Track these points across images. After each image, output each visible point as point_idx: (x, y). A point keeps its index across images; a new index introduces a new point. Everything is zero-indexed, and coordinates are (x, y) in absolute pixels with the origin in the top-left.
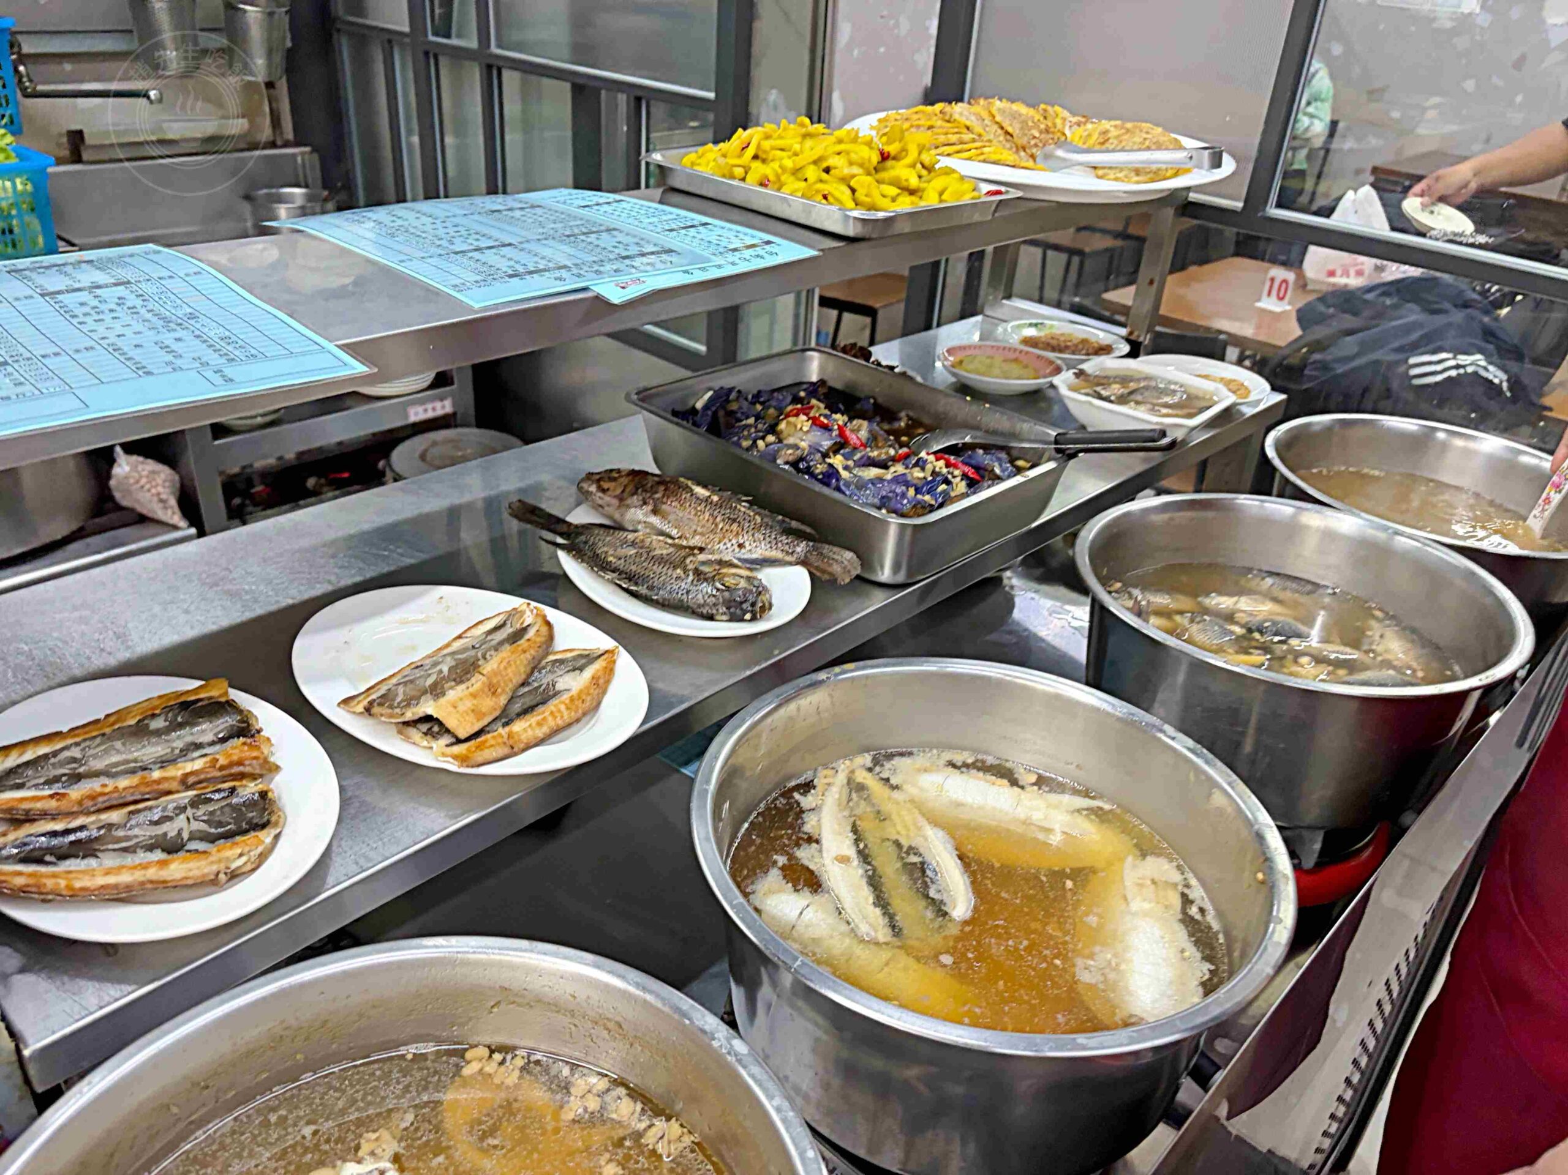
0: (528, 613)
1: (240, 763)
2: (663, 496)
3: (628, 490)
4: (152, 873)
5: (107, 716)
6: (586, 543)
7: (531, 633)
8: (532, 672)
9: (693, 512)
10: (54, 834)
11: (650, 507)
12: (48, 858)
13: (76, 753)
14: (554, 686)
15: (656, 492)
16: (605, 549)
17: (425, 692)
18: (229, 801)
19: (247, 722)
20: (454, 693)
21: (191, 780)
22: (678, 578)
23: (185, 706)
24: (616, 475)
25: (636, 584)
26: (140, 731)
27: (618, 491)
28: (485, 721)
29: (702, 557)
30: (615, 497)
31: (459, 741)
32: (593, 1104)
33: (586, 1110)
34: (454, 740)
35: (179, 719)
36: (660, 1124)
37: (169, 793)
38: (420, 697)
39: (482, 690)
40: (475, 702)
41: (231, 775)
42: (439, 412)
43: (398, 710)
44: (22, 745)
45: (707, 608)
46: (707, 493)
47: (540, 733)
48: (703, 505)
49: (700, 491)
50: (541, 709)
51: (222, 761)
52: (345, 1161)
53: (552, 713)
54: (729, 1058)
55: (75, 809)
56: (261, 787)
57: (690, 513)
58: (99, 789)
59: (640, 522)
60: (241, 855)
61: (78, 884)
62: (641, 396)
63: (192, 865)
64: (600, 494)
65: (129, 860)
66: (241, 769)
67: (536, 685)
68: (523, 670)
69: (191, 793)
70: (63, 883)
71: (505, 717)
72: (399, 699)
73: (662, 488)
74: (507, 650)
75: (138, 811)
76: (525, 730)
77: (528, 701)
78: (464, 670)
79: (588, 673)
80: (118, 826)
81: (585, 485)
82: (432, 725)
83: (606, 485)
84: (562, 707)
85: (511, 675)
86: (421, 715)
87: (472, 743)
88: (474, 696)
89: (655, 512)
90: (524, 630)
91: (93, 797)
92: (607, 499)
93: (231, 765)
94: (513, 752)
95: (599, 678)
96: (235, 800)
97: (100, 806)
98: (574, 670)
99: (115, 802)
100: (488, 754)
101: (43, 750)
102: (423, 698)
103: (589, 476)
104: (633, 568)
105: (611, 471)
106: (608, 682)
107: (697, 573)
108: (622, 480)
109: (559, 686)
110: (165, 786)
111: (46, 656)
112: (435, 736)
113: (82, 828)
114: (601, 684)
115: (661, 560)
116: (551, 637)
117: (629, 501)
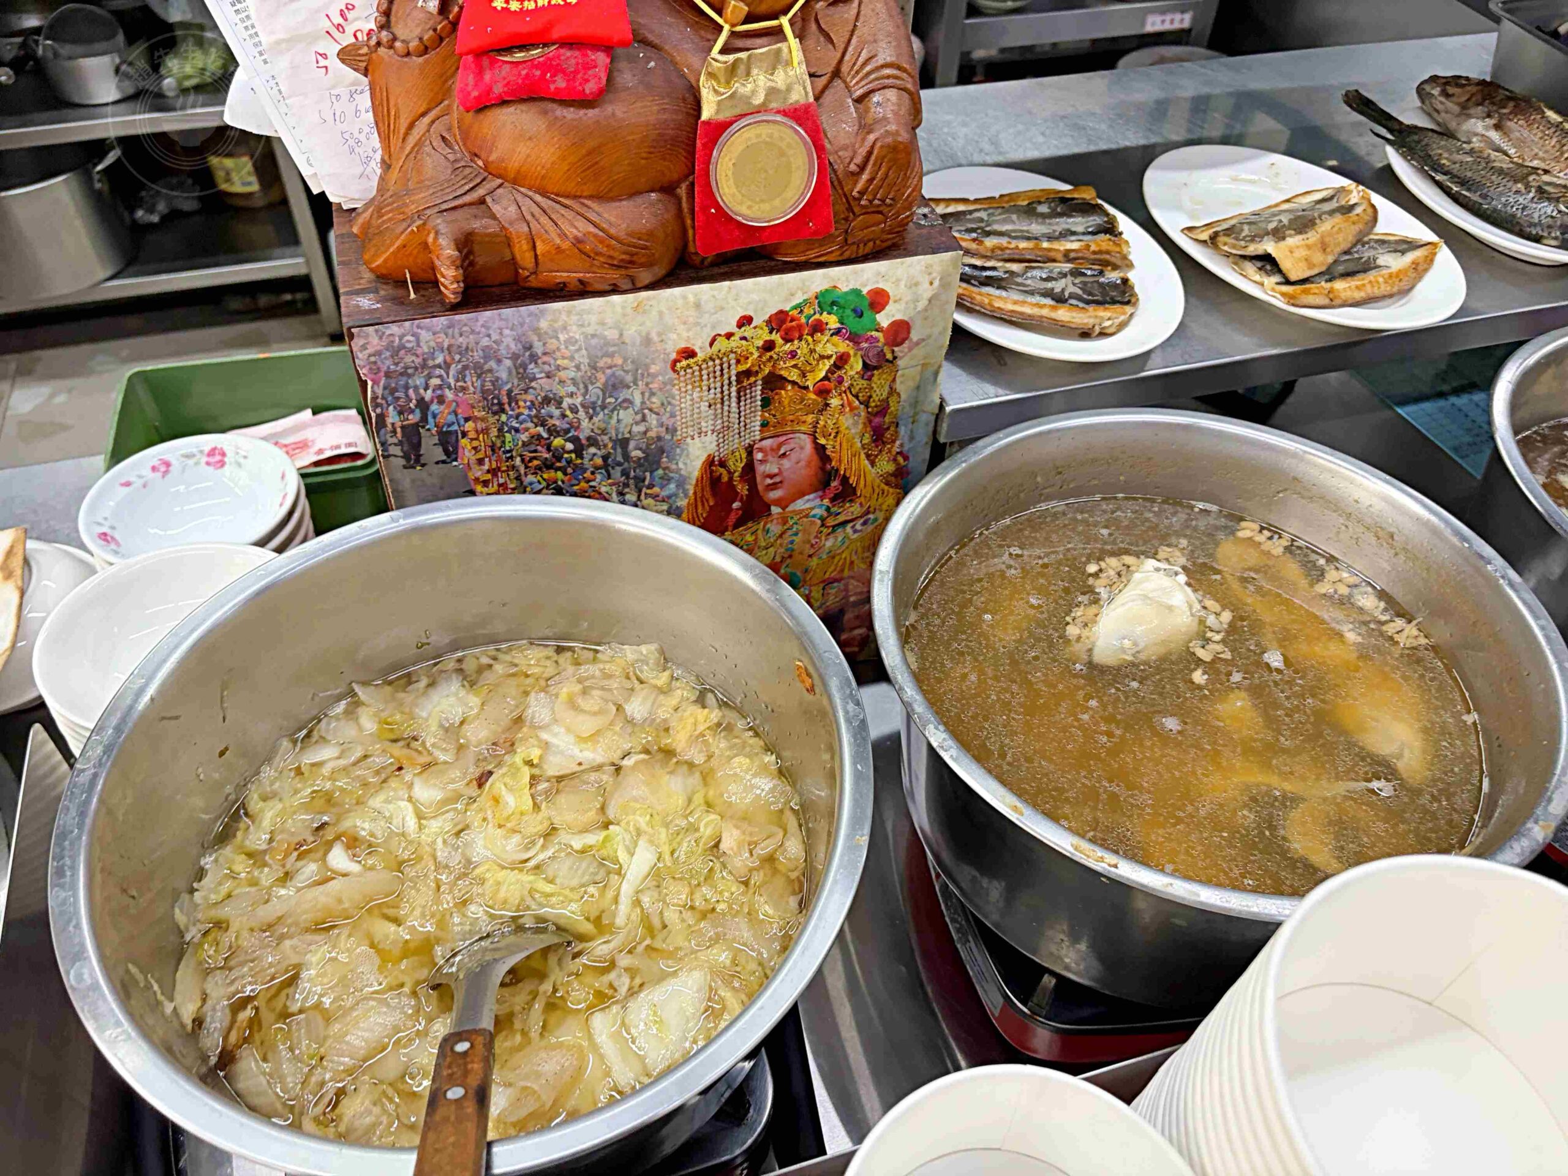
0: (1355, 193)
1: (1108, 252)
2: (1511, 113)
3: (1474, 99)
4: (1045, 312)
5: (1001, 196)
6: (1419, 142)
7: (1358, 210)
8: (1355, 245)
9: (1540, 135)
10: (974, 267)
11: (1493, 122)
12: (973, 282)
13: (983, 215)
14: (1375, 260)
15: (1504, 108)
16: (1440, 151)
17: (1268, 234)
18: (1096, 279)
19: (1112, 224)
20: (1293, 241)
21: (1072, 255)
22: (1517, 192)
23: (1064, 200)
24: (1464, 82)
25: (1469, 190)
26: (1029, 211)
27: (1464, 99)
28: (1316, 271)
29: (1546, 178)
30: (1458, 104)
31: (1288, 282)
32: (1343, 590)
33: (1336, 592)
34: (1283, 280)
35: (1059, 210)
36: (1400, 623)
37: (1054, 261)
38: (1263, 237)
39: (1315, 244)
40: (1308, 253)
41: (1100, 260)
42: (1177, 26)
43: (1243, 243)
44: (949, 201)
45: (1539, 229)
46: (1560, 119)
47: (1359, 295)
48: (1553, 130)
49: (1551, 115)
50: (1361, 276)
51: (1093, 248)
52: (1148, 557)
53: (1370, 282)
54: (1501, 581)
55: (989, 254)
56: (1122, 275)
57: (1535, 135)
58: (1005, 245)
59: (1476, 135)
60: (1109, 319)
61: (997, 305)
62: (1507, 6)
63: (1074, 314)
64: (1442, 99)
65: (1030, 299)
66: (1107, 257)
67: (1356, 256)
68: (1351, 239)
69: (1070, 266)
70: (986, 301)
71: (1329, 274)
72: (1243, 234)
73: (1511, 104)
74: (1338, 218)
75: (1034, 268)
76: (1345, 289)
77: (1351, 267)
78: (1303, 223)
79: (1410, 257)
80: (1018, 275)
81: (1427, 88)
82: (1268, 263)
83: (1450, 90)
84: (1381, 280)
85: (1341, 239)
86: (1260, 252)
87: (1298, 287)
88: (1309, 247)
89: (1497, 127)
90: (1353, 207)
91: (1002, 249)
92: (1450, 105)
93: (1100, 252)
94: (1332, 304)
95: (1417, 264)
96: (1102, 280)
97: (1006, 256)
98: (1396, 251)
99: (1017, 257)
100: (1310, 299)
101: (961, 208)
102: (1266, 238)
103: (1434, 79)
104: (1469, 174)
105: (1459, 77)
106: (1426, 270)
107: (1540, 190)
108: (1469, 88)
109: (1381, 261)
110: (1052, 254)
111: (940, 145)
112: (1269, 274)
113: (994, 269)
114: (1420, 270)
115: (1501, 172)
116: (1375, 219)
117: (1472, 111)
